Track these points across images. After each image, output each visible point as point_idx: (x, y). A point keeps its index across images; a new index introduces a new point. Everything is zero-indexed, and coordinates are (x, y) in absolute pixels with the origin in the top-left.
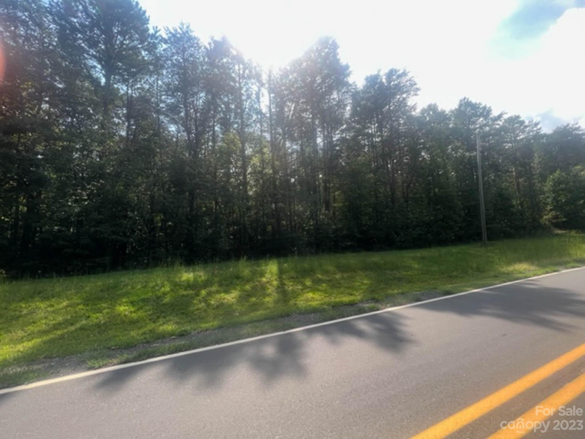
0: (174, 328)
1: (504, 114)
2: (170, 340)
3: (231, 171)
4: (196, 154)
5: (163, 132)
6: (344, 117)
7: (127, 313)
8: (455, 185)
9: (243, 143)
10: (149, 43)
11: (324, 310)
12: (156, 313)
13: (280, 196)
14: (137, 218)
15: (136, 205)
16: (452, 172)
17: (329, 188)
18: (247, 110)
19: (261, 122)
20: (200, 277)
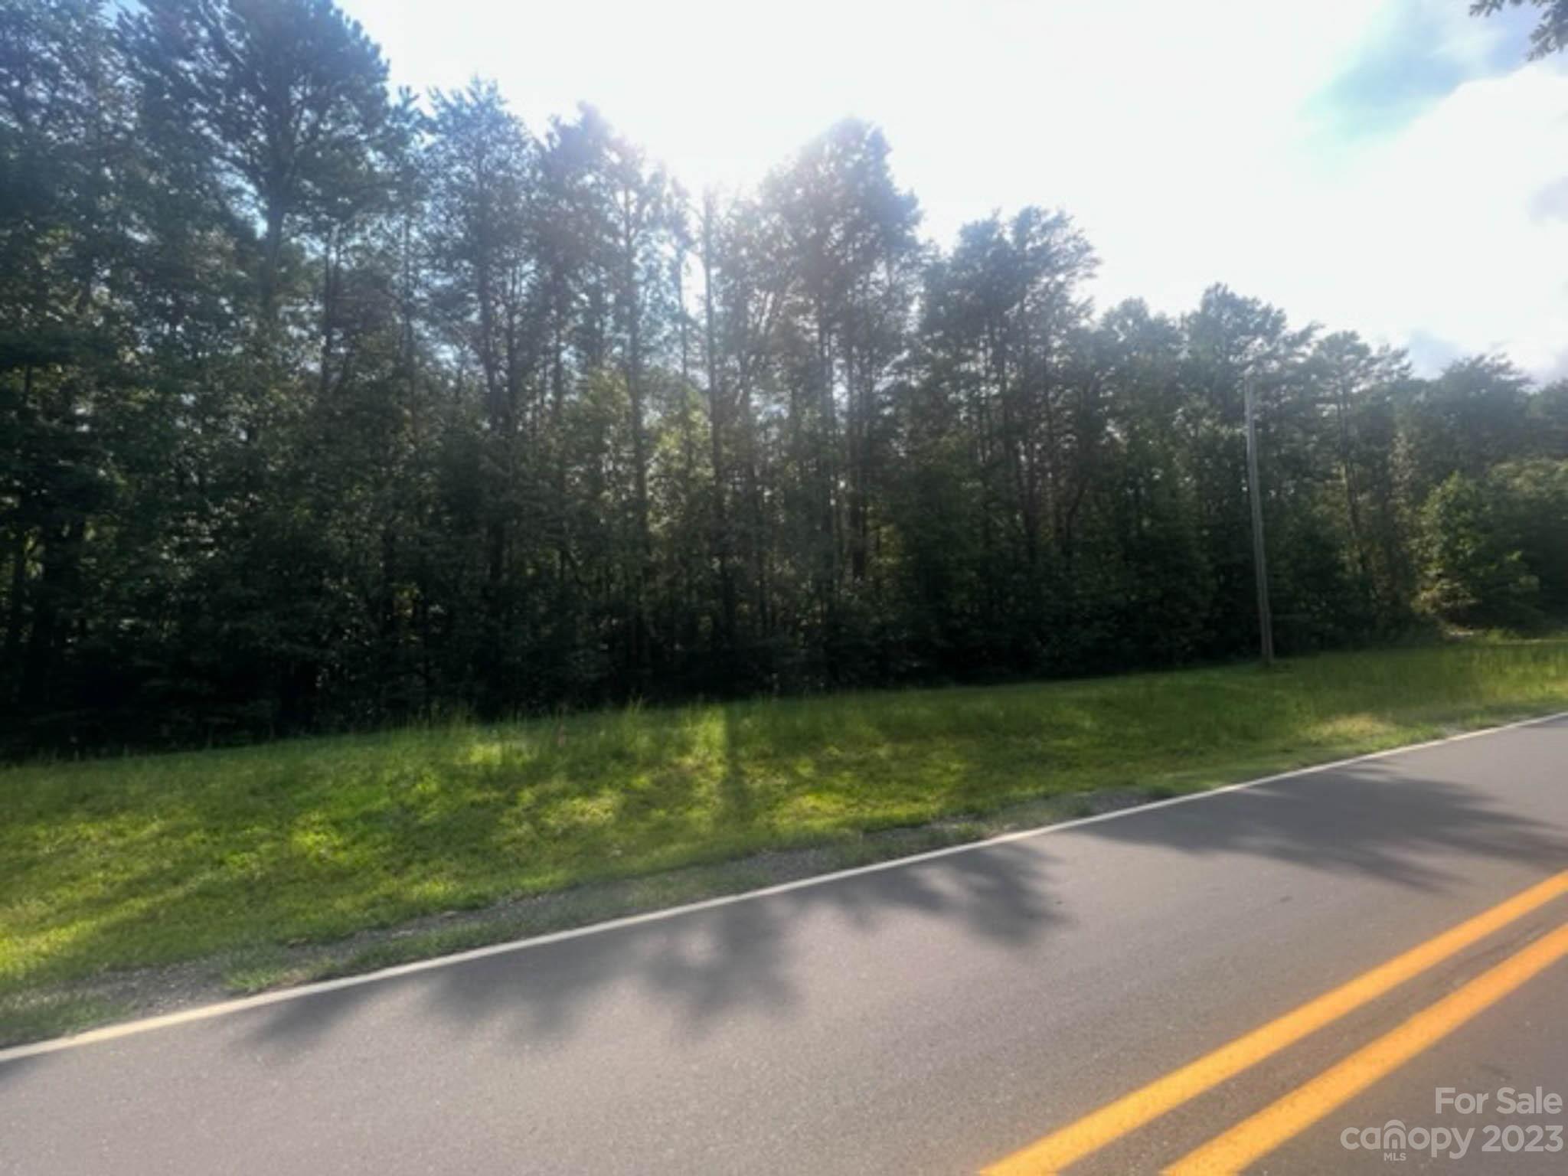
0: (450, 888)
1: (1316, 328)
2: (441, 921)
3: (605, 469)
4: (510, 421)
5: (422, 364)
6: (904, 332)
7: (323, 851)
8: (1195, 510)
9: (636, 395)
10: (388, 130)
11: (842, 840)
12: (401, 852)
13: (734, 539)
14: (349, 595)
15: (347, 560)
16: (1186, 475)
17: (865, 515)
18: (648, 308)
19: (684, 339)
20: (520, 753)
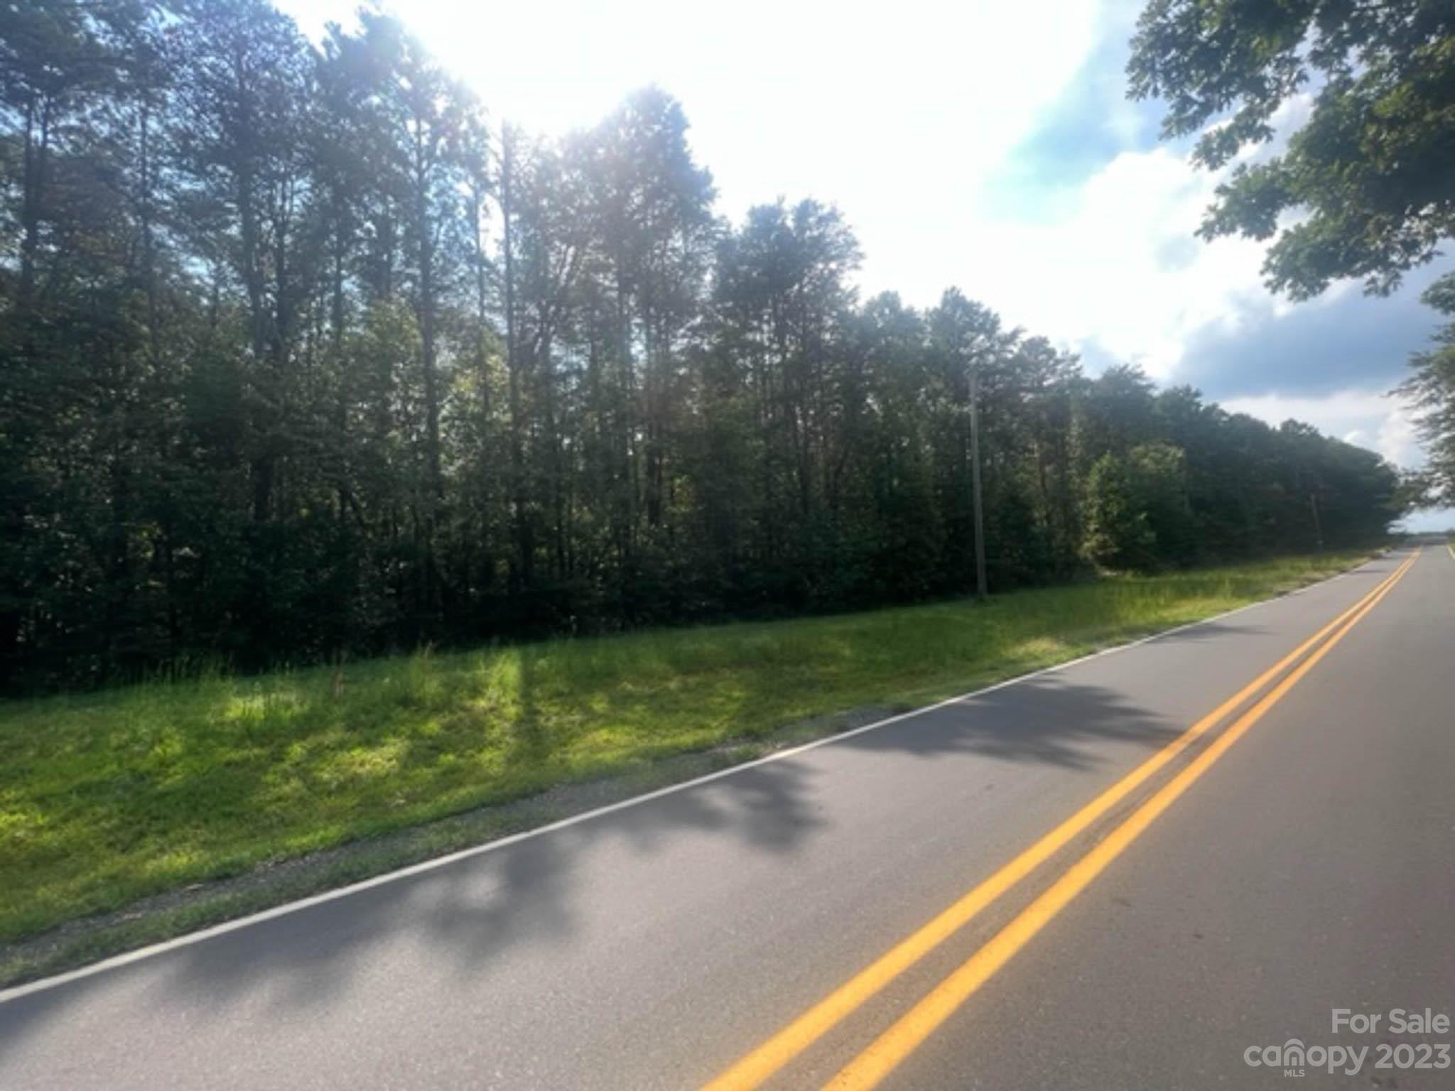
0: (195, 859)
1: (1020, 331)
2: (182, 897)
3: (393, 408)
4: (278, 353)
6: (698, 299)
7: (20, 833)
8: (932, 473)
9: (428, 335)
11: (633, 769)
12: (130, 824)
13: (532, 484)
14: (63, 535)
15: (60, 494)
16: (927, 444)
17: (660, 467)
18: (441, 246)
19: (480, 283)
20: (288, 706)
